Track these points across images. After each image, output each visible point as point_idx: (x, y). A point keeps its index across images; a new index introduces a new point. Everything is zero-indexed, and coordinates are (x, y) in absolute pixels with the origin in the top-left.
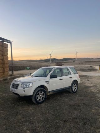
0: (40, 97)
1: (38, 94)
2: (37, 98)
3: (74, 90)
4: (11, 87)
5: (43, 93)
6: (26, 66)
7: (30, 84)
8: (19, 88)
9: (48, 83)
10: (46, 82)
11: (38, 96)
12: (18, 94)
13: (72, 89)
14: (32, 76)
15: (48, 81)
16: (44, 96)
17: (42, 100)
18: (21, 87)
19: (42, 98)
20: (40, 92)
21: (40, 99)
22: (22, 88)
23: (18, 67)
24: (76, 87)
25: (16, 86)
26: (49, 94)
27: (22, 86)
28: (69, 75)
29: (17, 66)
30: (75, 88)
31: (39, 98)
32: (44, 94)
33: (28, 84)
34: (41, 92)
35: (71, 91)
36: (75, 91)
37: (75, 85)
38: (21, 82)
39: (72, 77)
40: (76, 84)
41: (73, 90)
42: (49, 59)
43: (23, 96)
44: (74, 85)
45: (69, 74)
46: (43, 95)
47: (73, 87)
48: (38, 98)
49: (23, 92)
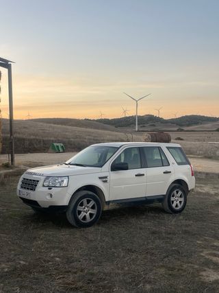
0: (86, 211)
1: (82, 205)
2: (79, 214)
3: (177, 206)
4: (19, 187)
5: (92, 203)
6: (52, 139)
7: (63, 181)
8: (39, 188)
9: (106, 181)
10: (100, 178)
11: (79, 208)
12: (36, 202)
13: (170, 203)
14: (70, 164)
15: (106, 177)
16: (94, 212)
17: (88, 219)
18: (44, 186)
19: (91, 215)
20: (85, 201)
21: (85, 216)
22: (46, 189)
23: (27, 143)
24: (182, 199)
25: (31, 184)
26: (106, 208)
27: (46, 184)
28: (163, 166)
29: (24, 139)
30: (177, 201)
31: (83, 214)
32: (94, 205)
33: (60, 180)
34: (88, 202)
35: (168, 208)
36: (178, 208)
37: (180, 193)
38: (43, 175)
39: (170, 172)
40: (183, 191)
41: (174, 205)
42: (133, 118)
43: (47, 207)
44: (177, 192)
45: (165, 163)
46: (93, 208)
47: (172, 199)
48: (80, 212)
49: (48, 197)
